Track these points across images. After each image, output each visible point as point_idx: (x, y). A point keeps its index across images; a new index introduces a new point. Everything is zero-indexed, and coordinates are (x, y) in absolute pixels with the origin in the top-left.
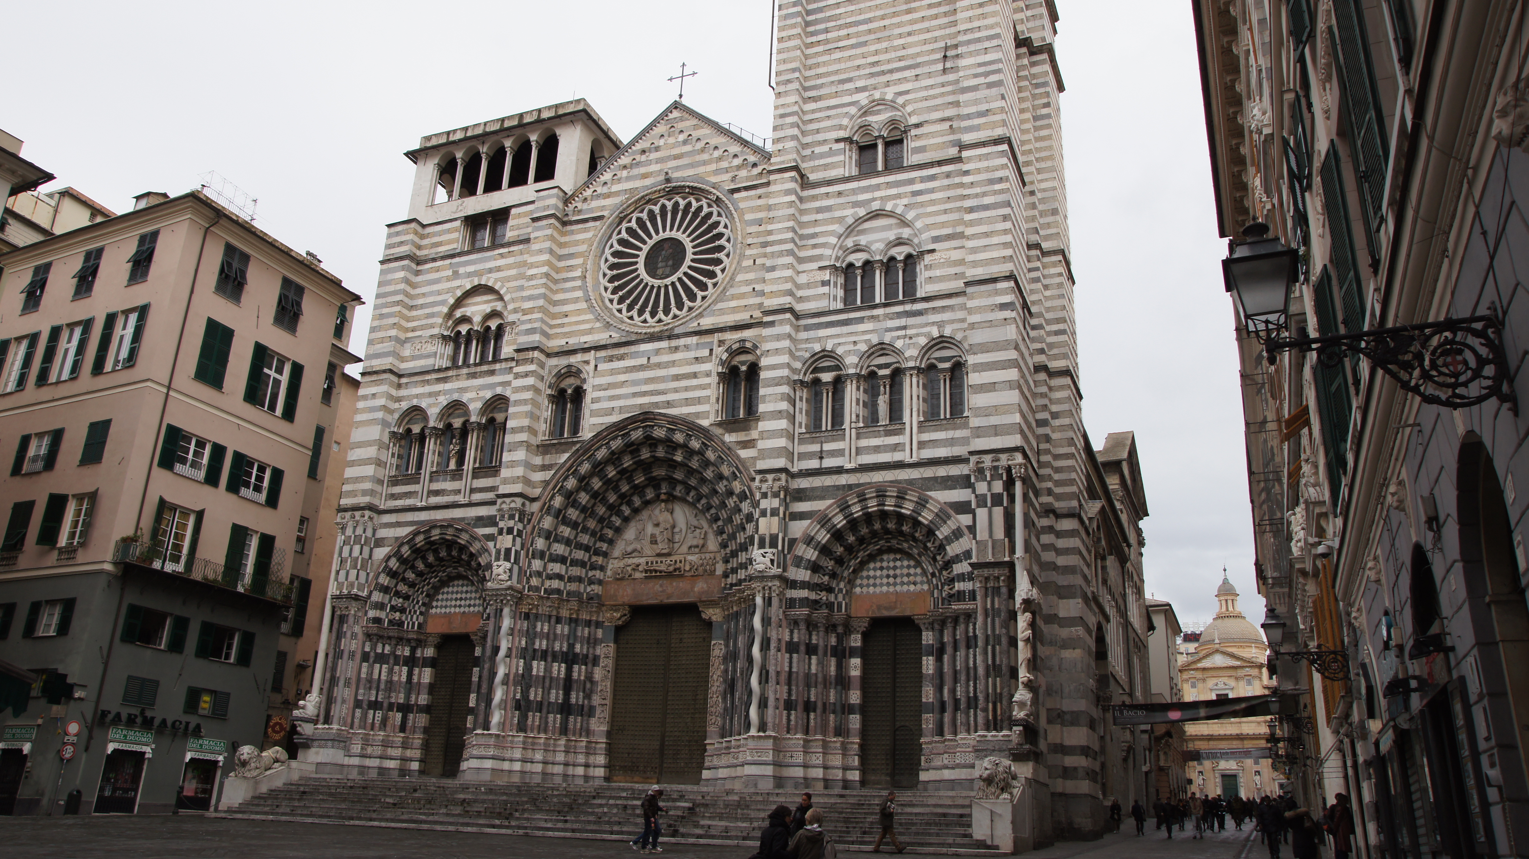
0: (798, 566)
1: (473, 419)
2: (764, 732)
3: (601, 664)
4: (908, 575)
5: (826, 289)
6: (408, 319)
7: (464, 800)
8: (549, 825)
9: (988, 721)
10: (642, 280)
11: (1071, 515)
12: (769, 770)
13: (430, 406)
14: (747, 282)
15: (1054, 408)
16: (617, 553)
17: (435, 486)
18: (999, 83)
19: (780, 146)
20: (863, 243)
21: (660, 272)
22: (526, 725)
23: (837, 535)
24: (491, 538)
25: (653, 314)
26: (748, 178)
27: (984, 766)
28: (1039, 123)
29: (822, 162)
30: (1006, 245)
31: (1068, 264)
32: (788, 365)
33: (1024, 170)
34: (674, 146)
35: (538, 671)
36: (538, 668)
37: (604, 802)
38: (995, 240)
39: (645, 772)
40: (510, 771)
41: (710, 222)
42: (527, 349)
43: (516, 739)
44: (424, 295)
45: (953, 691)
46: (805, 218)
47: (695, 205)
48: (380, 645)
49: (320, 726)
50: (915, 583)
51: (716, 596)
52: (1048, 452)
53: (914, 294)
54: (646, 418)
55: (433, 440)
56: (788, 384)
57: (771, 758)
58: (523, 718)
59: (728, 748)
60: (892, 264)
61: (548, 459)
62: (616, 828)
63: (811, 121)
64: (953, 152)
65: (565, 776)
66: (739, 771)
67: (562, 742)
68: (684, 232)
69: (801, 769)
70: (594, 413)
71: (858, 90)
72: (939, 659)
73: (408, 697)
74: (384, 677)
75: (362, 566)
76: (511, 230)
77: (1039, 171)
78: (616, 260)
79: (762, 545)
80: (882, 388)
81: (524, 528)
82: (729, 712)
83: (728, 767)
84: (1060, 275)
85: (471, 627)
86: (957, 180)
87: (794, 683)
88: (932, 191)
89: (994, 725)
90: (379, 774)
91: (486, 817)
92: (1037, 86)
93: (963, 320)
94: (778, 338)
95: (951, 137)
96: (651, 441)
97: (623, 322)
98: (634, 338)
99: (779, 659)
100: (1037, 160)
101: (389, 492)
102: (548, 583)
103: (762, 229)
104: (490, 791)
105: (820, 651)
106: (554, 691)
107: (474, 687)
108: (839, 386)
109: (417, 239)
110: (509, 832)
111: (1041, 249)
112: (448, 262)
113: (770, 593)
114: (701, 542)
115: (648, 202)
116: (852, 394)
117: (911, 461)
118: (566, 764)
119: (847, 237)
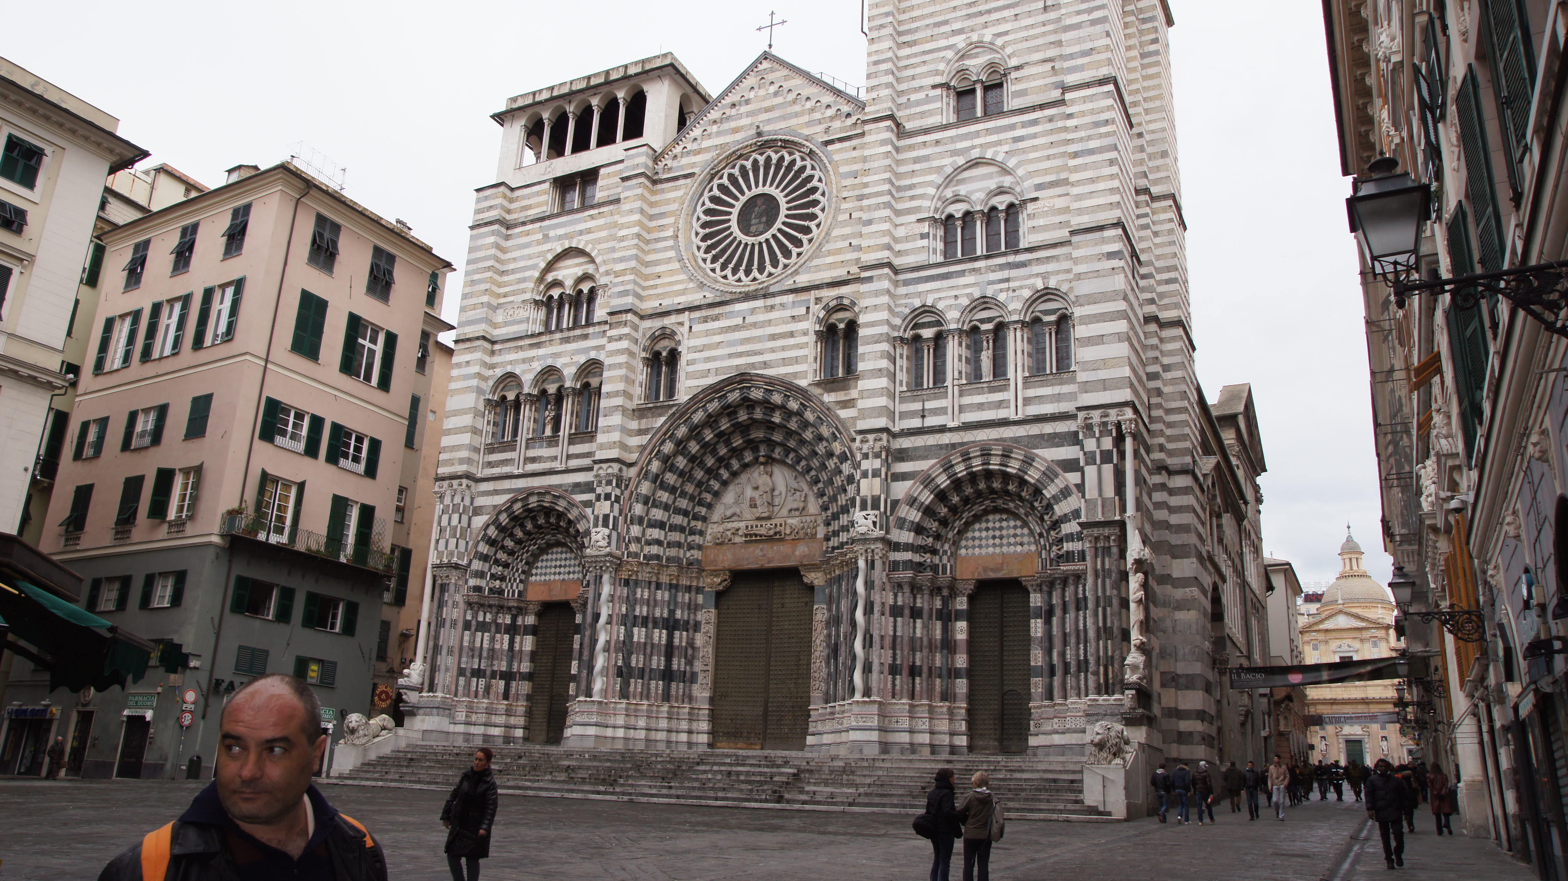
0: (901, 528)
1: (568, 384)
2: (869, 697)
3: (703, 630)
4: (1015, 536)
5: (925, 242)
6: (500, 285)
7: (569, 767)
8: (654, 791)
9: (1099, 684)
10: (735, 238)
11: (1184, 471)
12: (874, 736)
13: (524, 372)
14: (844, 237)
15: (1166, 361)
16: (716, 516)
17: (532, 453)
18: (1104, 20)
19: (874, 95)
20: (963, 193)
21: (753, 229)
22: (628, 692)
23: (941, 496)
24: (588, 504)
25: (748, 272)
26: (842, 130)
27: (1096, 730)
28: (1146, 61)
29: (919, 109)
30: (1113, 191)
31: (1179, 208)
32: (888, 322)
33: (1131, 111)
34: (764, 98)
35: (639, 637)
36: (639, 634)
37: (708, 768)
38: (1102, 186)
39: (749, 738)
40: (613, 738)
41: (804, 176)
42: (620, 312)
43: (619, 706)
44: (515, 259)
45: (1063, 654)
46: (902, 169)
47: (787, 159)
48: (481, 614)
49: (424, 694)
50: (1022, 544)
51: (818, 559)
52: (1159, 406)
53: (1017, 245)
54: (742, 379)
55: (528, 407)
56: (888, 341)
57: (876, 723)
58: (625, 685)
59: (832, 713)
60: (993, 214)
61: (644, 424)
62: (720, 794)
63: (906, 67)
64: (1056, 94)
65: (669, 742)
66: (844, 737)
67: (665, 708)
68: (777, 187)
69: (907, 734)
70: (689, 376)
71: (955, 33)
72: (1048, 622)
73: (510, 665)
74: (486, 645)
75: (461, 534)
76: (601, 191)
77: (1147, 111)
78: (708, 218)
79: (864, 507)
80: (985, 343)
81: (622, 493)
82: (833, 677)
83: (833, 732)
84: (1171, 220)
85: (572, 594)
86: (1060, 124)
87: (898, 647)
88: (1034, 136)
89: (1106, 688)
90: (484, 741)
91: (590, 783)
92: (1144, 21)
93: (1068, 271)
94: (877, 293)
95: (1054, 79)
96: (748, 403)
97: (717, 282)
98: (728, 297)
99: (883, 623)
100: (1145, 100)
101: (486, 460)
102: (647, 549)
103: (857, 181)
104: (594, 758)
105: (925, 615)
106: (655, 658)
107: (576, 654)
108: (940, 342)
109: (506, 203)
110: (614, 798)
111: (1150, 194)
112: (538, 225)
113: (873, 556)
114: (801, 505)
115: (739, 158)
116: (954, 350)
117: (1016, 418)
118: (669, 731)
119: (946, 187)
